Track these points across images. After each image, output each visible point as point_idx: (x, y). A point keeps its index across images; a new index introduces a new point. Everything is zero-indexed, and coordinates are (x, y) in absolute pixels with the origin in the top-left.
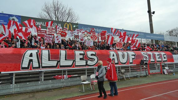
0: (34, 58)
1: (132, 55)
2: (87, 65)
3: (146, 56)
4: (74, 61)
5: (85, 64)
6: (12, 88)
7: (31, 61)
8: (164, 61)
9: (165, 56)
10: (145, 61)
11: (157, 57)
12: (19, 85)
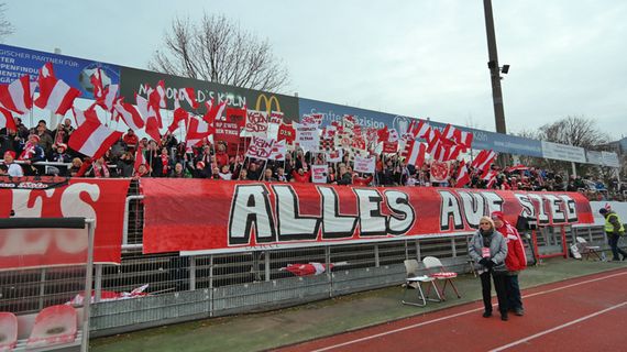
0: (260, 210)
1: (495, 203)
2: (388, 230)
3: (528, 205)
4: (358, 219)
5: (383, 228)
6: (209, 300)
7: (252, 217)
8: (569, 221)
9: (572, 205)
10: (529, 219)
11: (554, 208)
12: (224, 291)
